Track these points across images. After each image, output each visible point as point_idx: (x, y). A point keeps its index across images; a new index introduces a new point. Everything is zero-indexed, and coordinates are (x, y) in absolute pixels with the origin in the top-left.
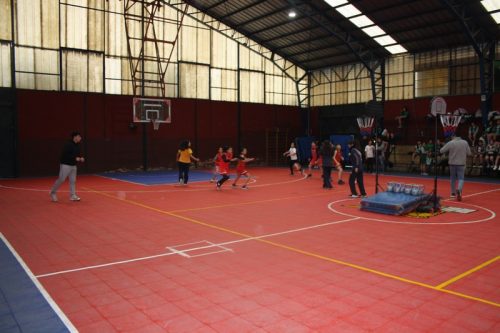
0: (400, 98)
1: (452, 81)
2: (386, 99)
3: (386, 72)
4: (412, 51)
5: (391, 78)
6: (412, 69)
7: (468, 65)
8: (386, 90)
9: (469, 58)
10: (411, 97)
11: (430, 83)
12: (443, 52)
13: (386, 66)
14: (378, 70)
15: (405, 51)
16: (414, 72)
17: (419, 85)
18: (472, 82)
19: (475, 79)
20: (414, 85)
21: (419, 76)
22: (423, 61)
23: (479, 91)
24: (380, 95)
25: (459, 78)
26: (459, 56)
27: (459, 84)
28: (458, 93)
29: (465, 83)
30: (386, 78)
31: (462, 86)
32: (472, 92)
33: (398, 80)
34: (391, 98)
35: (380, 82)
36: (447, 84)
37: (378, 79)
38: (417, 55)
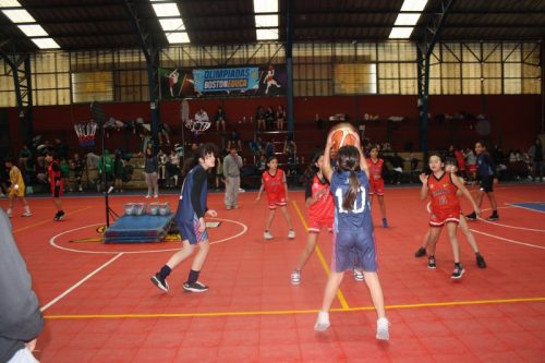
0: (54, 103)
1: (116, 86)
2: (34, 104)
3: (33, 71)
4: (66, 48)
5: (39, 78)
6: (67, 70)
7: (133, 70)
8: (34, 92)
9: (133, 63)
10: (68, 102)
11: (90, 86)
12: (105, 54)
13: (32, 63)
14: (22, 67)
15: (58, 46)
16: (70, 73)
17: (77, 89)
18: (138, 89)
19: (141, 86)
20: (71, 88)
21: (76, 78)
22: (80, 61)
23: (146, 98)
24: (26, 99)
25: (123, 83)
26: (122, 60)
27: (124, 89)
28: (124, 99)
29: (130, 89)
30: (33, 77)
31: (127, 93)
32: (138, 99)
33: (49, 81)
34: (40, 103)
35: (24, 83)
36: (110, 89)
37: (23, 79)
38: (73, 54)
